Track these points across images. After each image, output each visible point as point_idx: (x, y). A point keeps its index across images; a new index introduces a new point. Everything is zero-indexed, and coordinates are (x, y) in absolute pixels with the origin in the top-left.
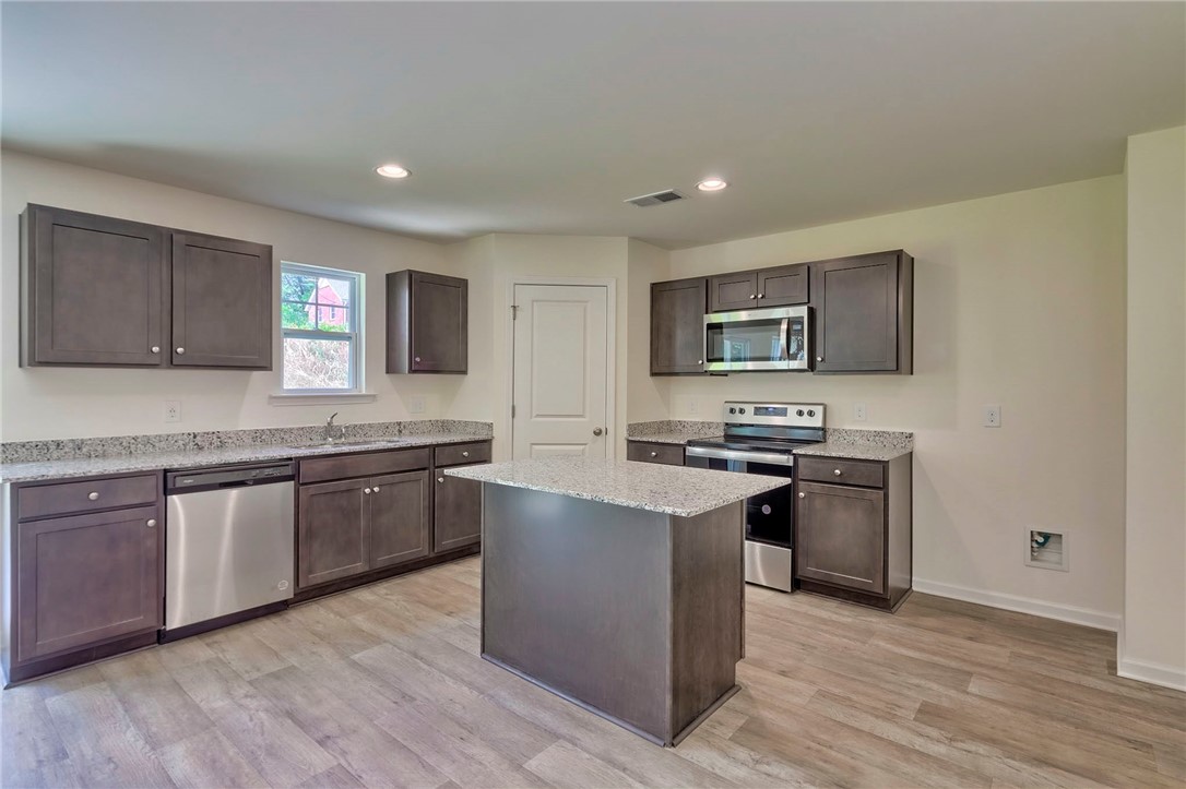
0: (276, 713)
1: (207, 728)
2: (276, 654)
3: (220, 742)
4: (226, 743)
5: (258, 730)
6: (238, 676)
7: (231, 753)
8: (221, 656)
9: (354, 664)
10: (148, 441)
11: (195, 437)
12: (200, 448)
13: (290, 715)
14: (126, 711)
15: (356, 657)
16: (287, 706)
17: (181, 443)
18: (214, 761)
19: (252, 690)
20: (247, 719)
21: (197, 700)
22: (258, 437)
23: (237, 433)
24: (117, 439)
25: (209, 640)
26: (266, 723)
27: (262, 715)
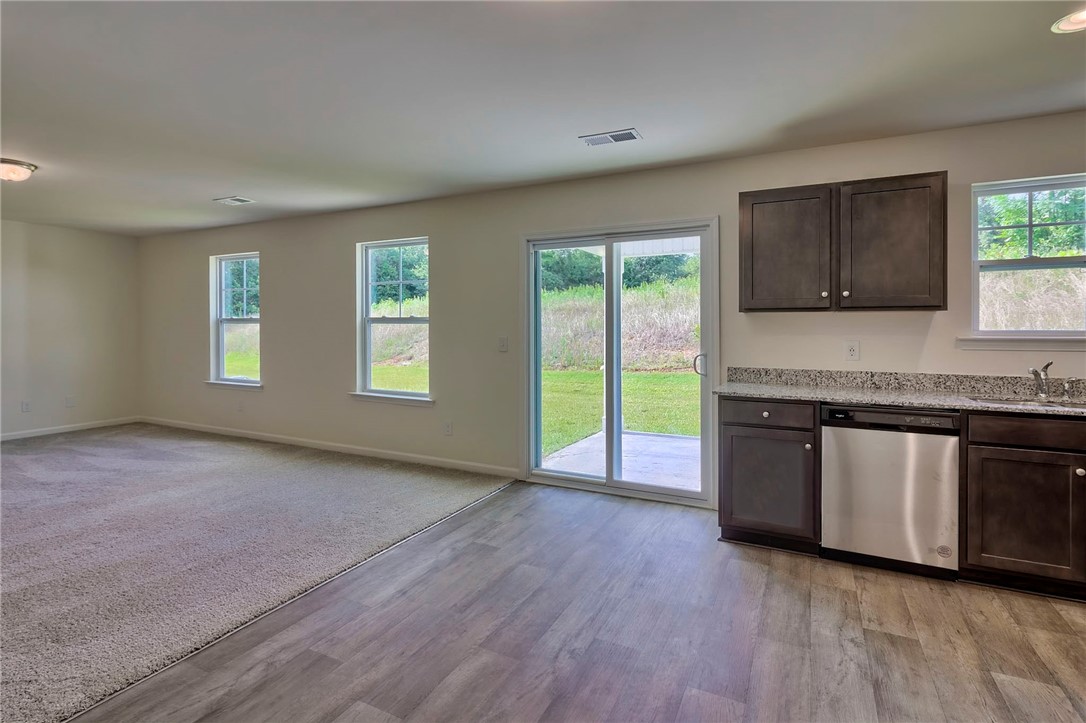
0: (866, 674)
1: (803, 646)
2: (910, 619)
3: (803, 664)
4: (807, 669)
5: (839, 677)
6: (859, 619)
7: (803, 680)
8: (859, 592)
9: (991, 685)
10: (830, 376)
11: (872, 376)
12: (878, 388)
13: (877, 685)
14: (764, 595)
15: (999, 677)
16: (881, 675)
17: (859, 380)
18: (787, 676)
19: (860, 638)
20: (838, 660)
21: (813, 618)
22: (941, 382)
23: (916, 376)
24: (807, 371)
25: (859, 574)
26: (849, 677)
27: (853, 667)
